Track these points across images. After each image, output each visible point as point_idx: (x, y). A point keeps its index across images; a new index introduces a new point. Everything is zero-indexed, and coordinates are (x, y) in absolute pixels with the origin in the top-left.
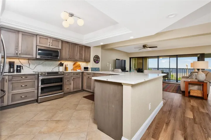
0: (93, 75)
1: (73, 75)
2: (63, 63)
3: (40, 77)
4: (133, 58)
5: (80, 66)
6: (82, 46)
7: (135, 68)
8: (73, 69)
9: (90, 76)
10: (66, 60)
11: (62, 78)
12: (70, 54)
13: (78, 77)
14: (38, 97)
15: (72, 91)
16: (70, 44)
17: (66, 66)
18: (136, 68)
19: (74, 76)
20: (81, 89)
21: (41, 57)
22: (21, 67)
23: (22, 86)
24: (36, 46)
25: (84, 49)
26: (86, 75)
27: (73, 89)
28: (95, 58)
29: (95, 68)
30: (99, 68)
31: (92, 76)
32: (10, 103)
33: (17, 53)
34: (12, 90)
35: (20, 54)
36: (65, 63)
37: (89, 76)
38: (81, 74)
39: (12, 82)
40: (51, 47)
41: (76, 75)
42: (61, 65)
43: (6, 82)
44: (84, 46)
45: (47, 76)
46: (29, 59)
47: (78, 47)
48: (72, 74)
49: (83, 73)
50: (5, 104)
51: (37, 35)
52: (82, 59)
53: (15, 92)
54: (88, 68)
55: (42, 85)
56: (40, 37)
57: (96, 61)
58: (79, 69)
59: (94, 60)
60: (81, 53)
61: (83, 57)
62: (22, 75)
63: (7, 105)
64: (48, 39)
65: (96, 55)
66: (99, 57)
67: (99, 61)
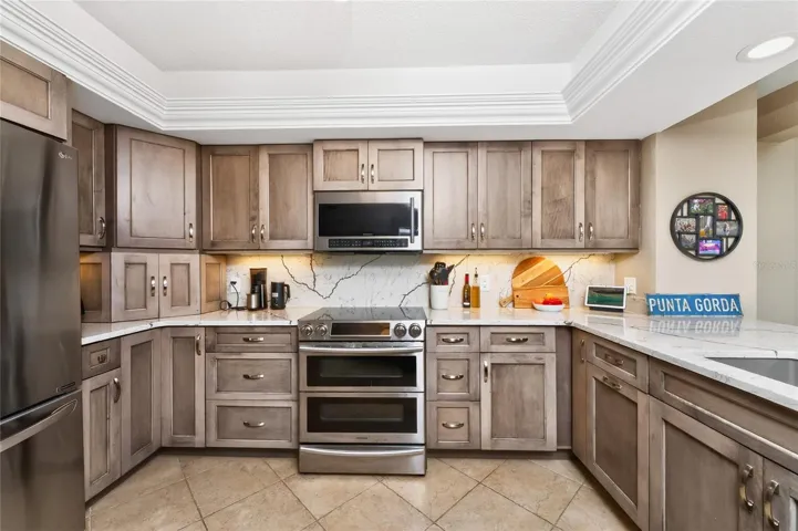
1: (492, 343)
3: (301, 347)
5: (560, 282)
6: (567, 147)
8: (512, 299)
13: (531, 358)
14: (299, 442)
15: (486, 446)
17: (467, 281)
22: (286, 289)
23: (246, 376)
24: (313, 192)
25: (580, 164)
27: (493, 435)
28: (692, 215)
29: (691, 298)
30: (736, 297)
32: (213, 442)
33: (253, 237)
34: (218, 391)
35: (263, 237)
36: (465, 264)
38: (551, 338)
39: (220, 356)
40: (371, 186)
41: (509, 343)
45: (335, 342)
46: (311, 256)
47: (538, 158)
48: (485, 334)
50: (199, 440)
51: (310, 146)
52: (570, 235)
53: (227, 397)
54: (621, 292)
55: (311, 389)
56: (325, 151)
57: (699, 239)
58: (546, 302)
59: (677, 237)
60: (563, 192)
61: (580, 217)
62: (244, 330)
63: (203, 446)
64: (357, 150)
65: (694, 197)
66: (728, 202)
67: (737, 239)
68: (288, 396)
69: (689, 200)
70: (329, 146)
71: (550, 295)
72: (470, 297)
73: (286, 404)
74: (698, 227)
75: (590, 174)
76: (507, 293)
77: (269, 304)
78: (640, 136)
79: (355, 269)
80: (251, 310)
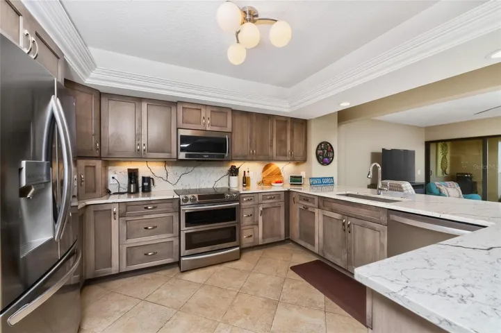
0: (321, 204)
1: (263, 200)
2: (237, 167)
3: (182, 208)
4: (437, 142)
5: (280, 174)
6: (284, 119)
7: (444, 172)
8: (263, 182)
9: (311, 205)
10: (245, 159)
11: (235, 208)
12: (253, 142)
13: (277, 204)
14: (180, 257)
15: (261, 243)
16: (254, 118)
17: (245, 174)
18: (448, 171)
19: (264, 202)
20: (283, 238)
21: (187, 156)
22: (151, 180)
23: (146, 228)
24: (177, 129)
25: (289, 127)
26: (297, 199)
27: (263, 238)
28: (322, 149)
29: (321, 179)
30: (332, 178)
31: (316, 205)
32: (124, 268)
33: (138, 150)
34: (127, 239)
35: (144, 150)
36: (243, 167)
37: (306, 203)
38: (283, 196)
39: (128, 219)
40: (208, 129)
41: (269, 199)
42: (234, 172)
43: (115, 219)
44: (289, 120)
45: (199, 204)
46: (165, 162)
47: (275, 123)
48: (260, 196)
49: (288, 193)
50: (114, 269)
51: (176, 103)
52: (285, 155)
53: (133, 242)
54: (301, 177)
55: (187, 228)
56: (183, 108)
57: (324, 158)
58: (276, 183)
59: (318, 156)
60: (283, 138)
61: (289, 148)
62: (145, 203)
63: (117, 272)
64: (200, 109)
65: (322, 143)
66: (331, 146)
67: (333, 158)
68: (171, 235)
69: (321, 144)
70: (186, 106)
71: (277, 180)
72: (246, 181)
73: (170, 240)
74: (323, 154)
75: (292, 130)
76: (260, 179)
77: (140, 189)
78: (307, 119)
79: (190, 169)
80: (131, 193)
